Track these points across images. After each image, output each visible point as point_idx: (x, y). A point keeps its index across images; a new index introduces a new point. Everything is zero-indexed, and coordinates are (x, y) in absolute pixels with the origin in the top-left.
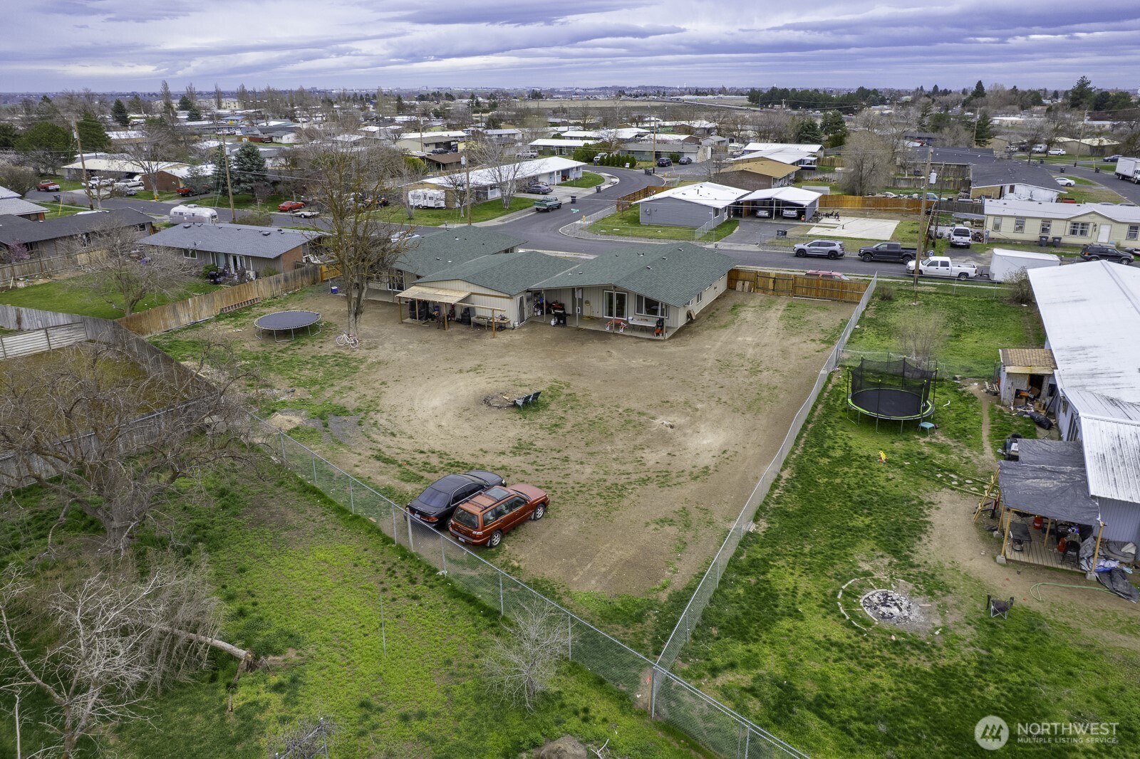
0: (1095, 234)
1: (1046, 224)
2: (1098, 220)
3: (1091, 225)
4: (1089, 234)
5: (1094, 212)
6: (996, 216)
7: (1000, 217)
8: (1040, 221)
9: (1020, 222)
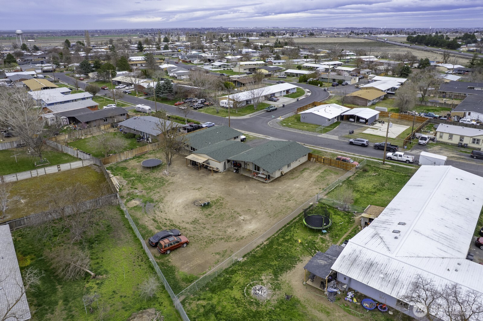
0: (482, 144)
1: (462, 138)
3: (481, 140)
4: (480, 144)
6: (441, 132)
7: (443, 133)
8: (459, 137)
9: (451, 136)
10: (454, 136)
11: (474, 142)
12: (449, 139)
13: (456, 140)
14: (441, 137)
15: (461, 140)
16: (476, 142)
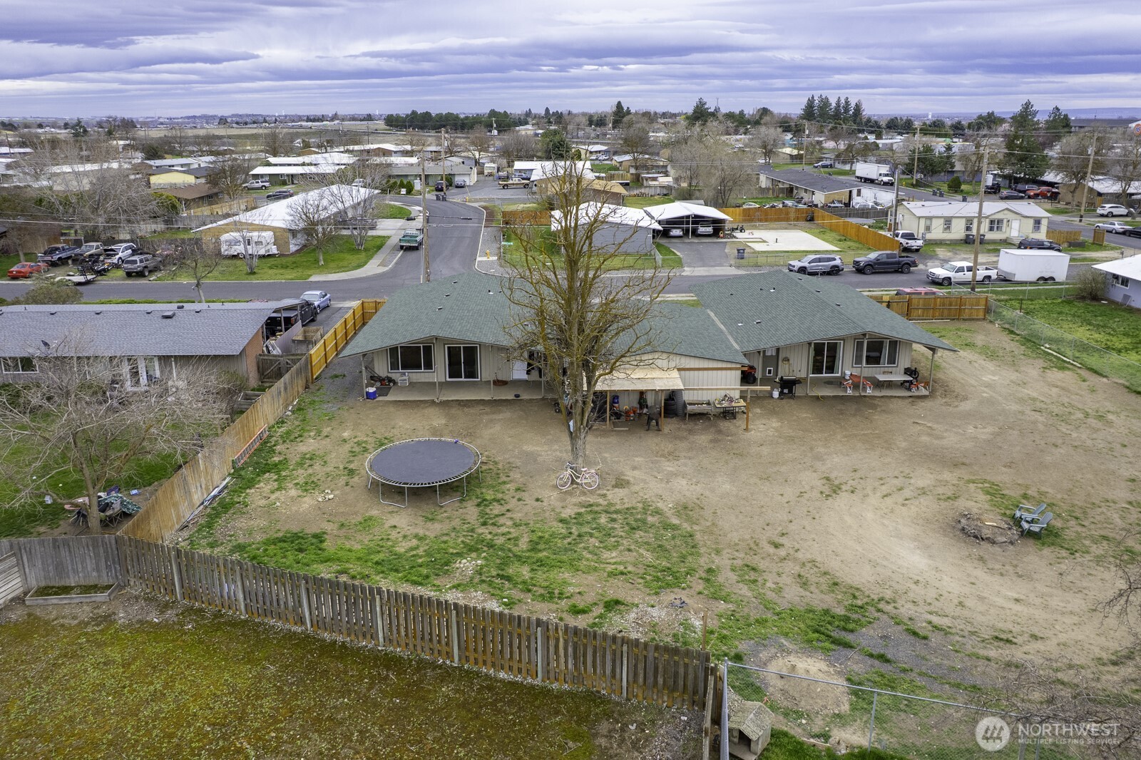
0: (1008, 229)
1: (970, 222)
2: (1010, 216)
3: (1005, 221)
4: (1004, 229)
5: (1007, 209)
6: (927, 218)
7: (930, 218)
8: (963, 221)
9: (948, 222)
10: (954, 222)
11: (991, 229)
12: (945, 229)
13: (958, 231)
14: (928, 229)
15: (968, 229)
16: (996, 226)
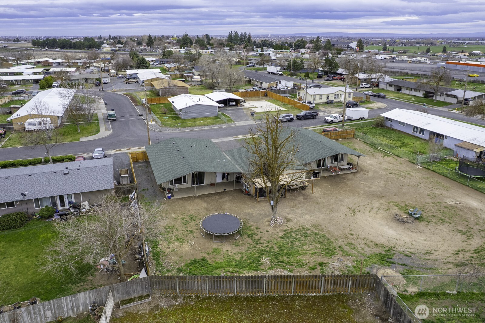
1: (328, 95)
3: (339, 94)
4: (339, 98)
5: (340, 90)
6: (314, 95)
8: (326, 95)
10: (323, 96)
12: (320, 99)
13: (324, 100)
14: (314, 99)
15: (328, 98)
16: (336, 97)
